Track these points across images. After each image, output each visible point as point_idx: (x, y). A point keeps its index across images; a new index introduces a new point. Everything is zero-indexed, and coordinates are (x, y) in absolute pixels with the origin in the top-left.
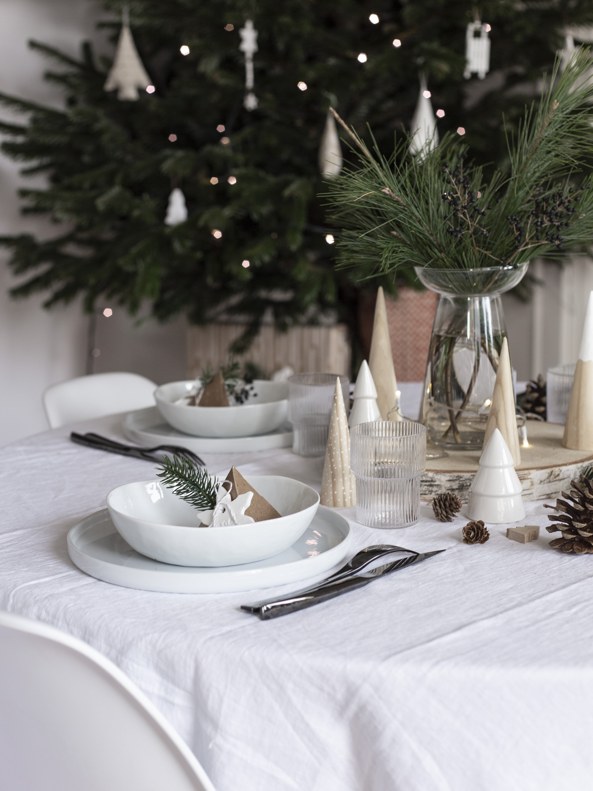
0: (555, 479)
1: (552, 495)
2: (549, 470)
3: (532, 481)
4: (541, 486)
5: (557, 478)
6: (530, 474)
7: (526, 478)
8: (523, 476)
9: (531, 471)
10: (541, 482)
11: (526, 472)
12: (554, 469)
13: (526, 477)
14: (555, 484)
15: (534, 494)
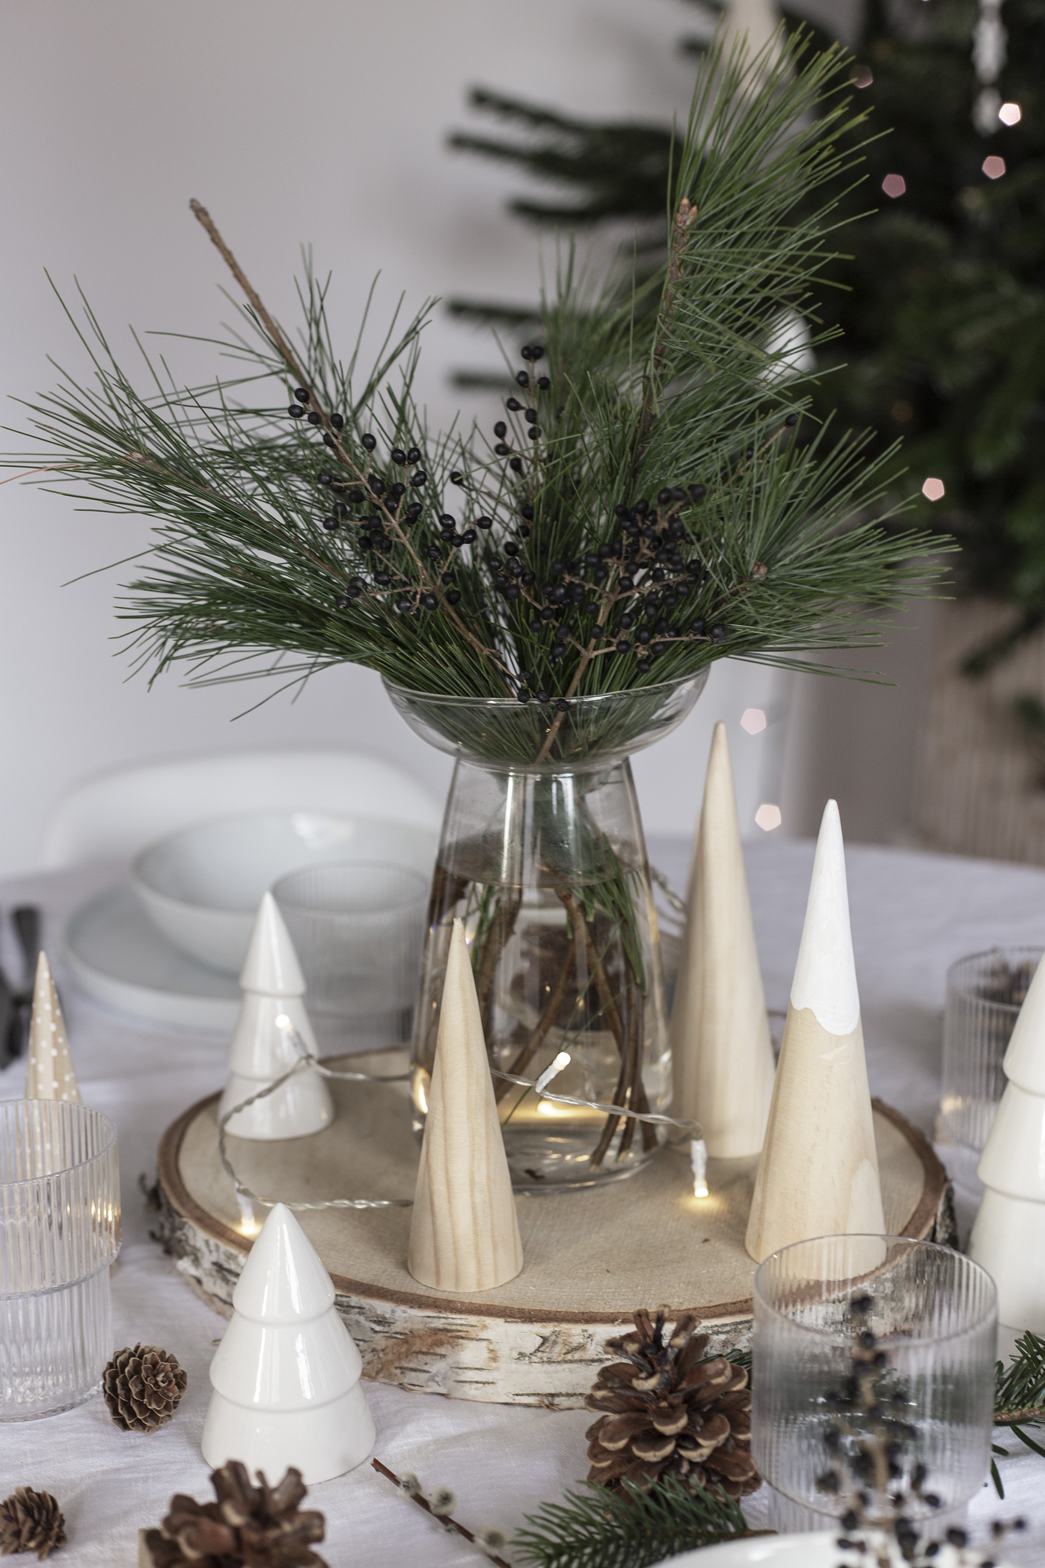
0: (569, 1357)
1: (557, 1400)
2: (547, 1329)
3: (491, 1347)
4: (524, 1366)
5: (577, 1355)
6: (485, 1327)
7: (474, 1336)
8: (464, 1328)
9: (489, 1321)
10: (522, 1355)
11: (473, 1319)
12: (564, 1327)
13: (473, 1333)
14: (571, 1371)
15: (500, 1384)
